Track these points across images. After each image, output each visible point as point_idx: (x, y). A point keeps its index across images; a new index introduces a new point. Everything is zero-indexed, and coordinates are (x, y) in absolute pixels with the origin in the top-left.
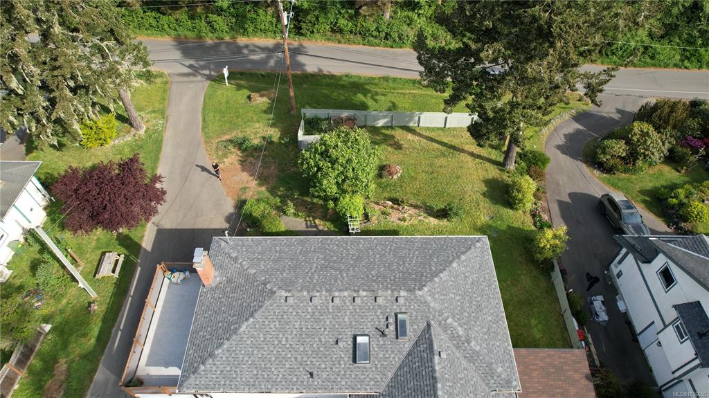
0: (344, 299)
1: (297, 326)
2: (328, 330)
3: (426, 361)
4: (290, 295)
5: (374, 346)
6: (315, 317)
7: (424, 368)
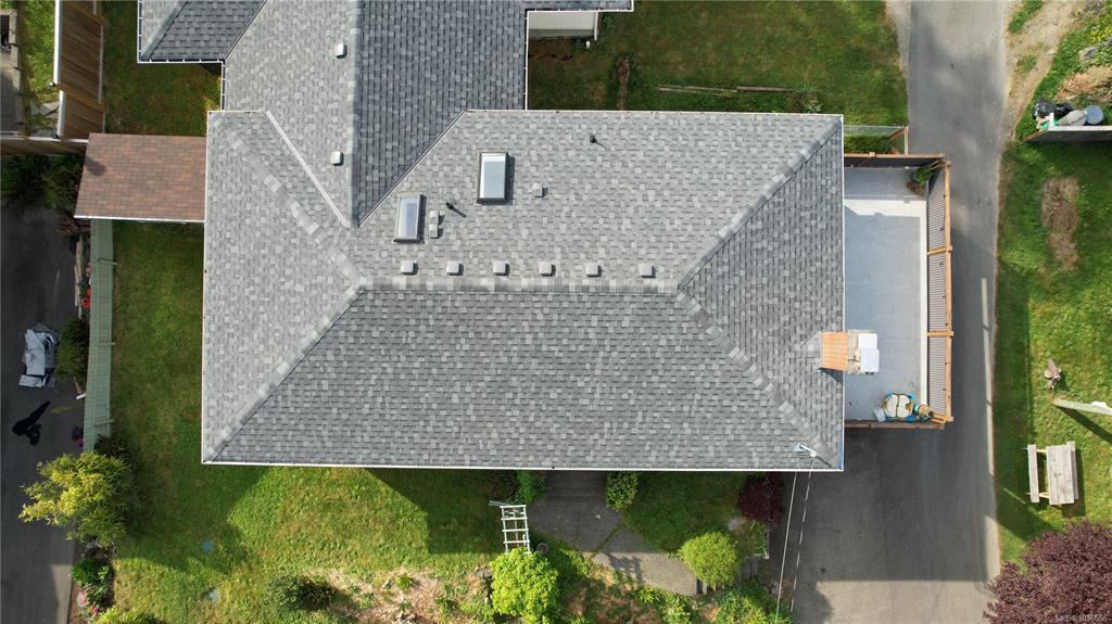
0: (527, 273)
1: (627, 222)
2: (563, 215)
3: (370, 147)
4: (647, 282)
5: (470, 185)
6: (589, 238)
7: (377, 136)
